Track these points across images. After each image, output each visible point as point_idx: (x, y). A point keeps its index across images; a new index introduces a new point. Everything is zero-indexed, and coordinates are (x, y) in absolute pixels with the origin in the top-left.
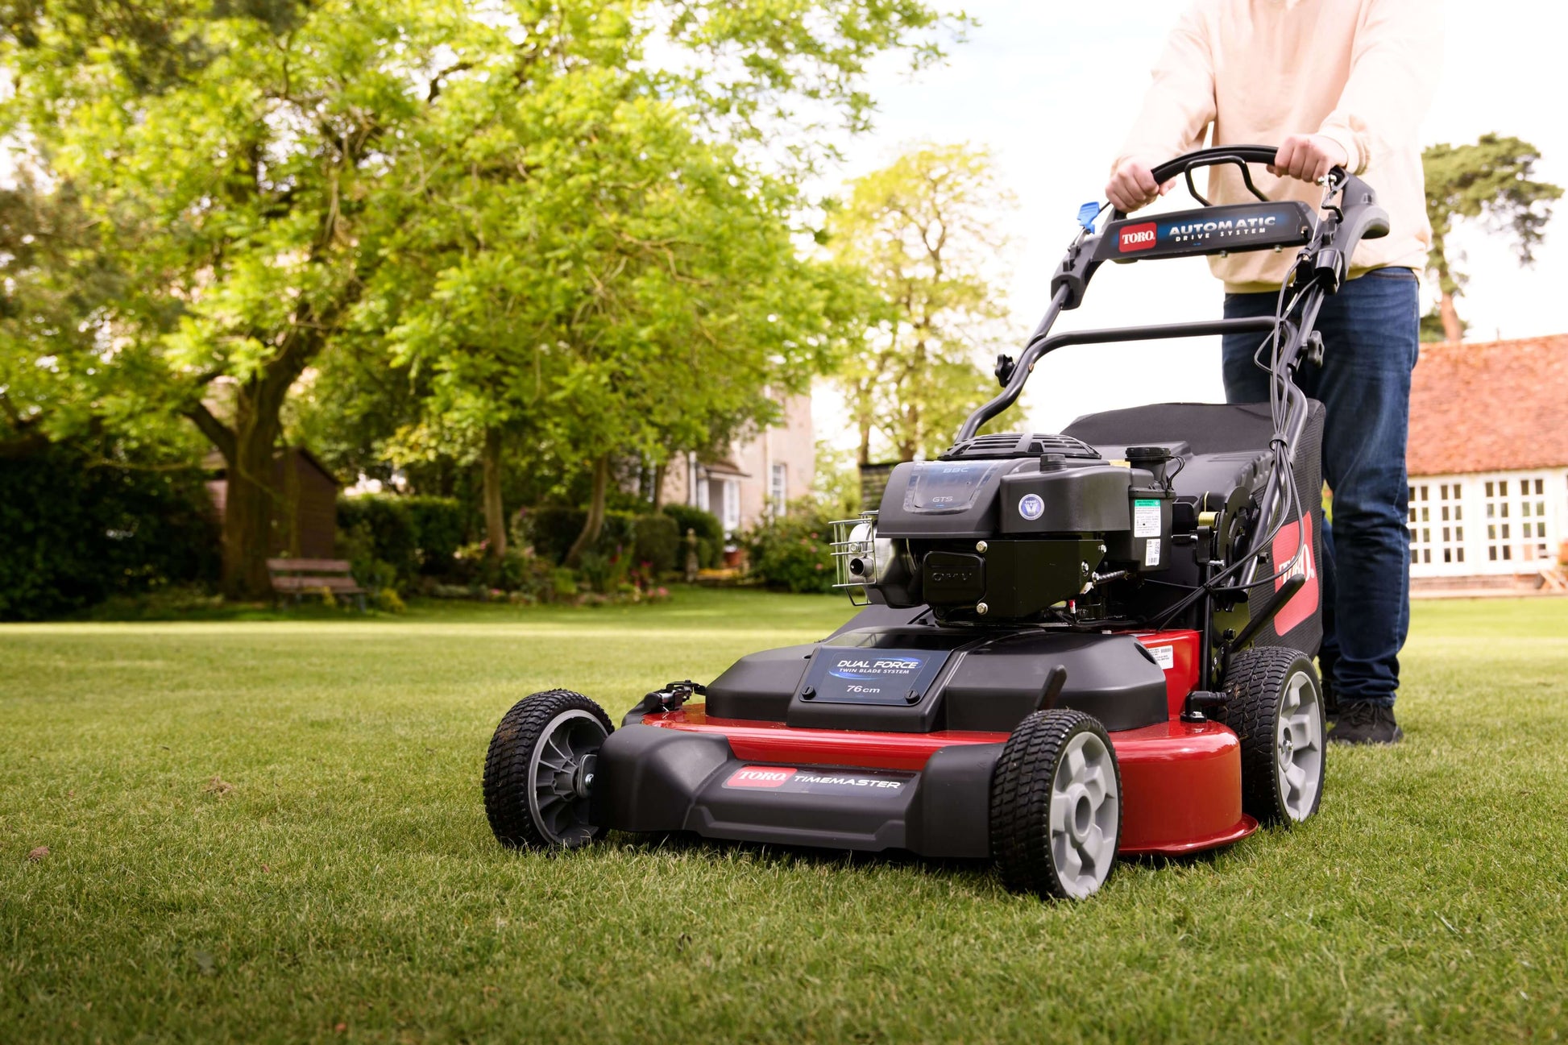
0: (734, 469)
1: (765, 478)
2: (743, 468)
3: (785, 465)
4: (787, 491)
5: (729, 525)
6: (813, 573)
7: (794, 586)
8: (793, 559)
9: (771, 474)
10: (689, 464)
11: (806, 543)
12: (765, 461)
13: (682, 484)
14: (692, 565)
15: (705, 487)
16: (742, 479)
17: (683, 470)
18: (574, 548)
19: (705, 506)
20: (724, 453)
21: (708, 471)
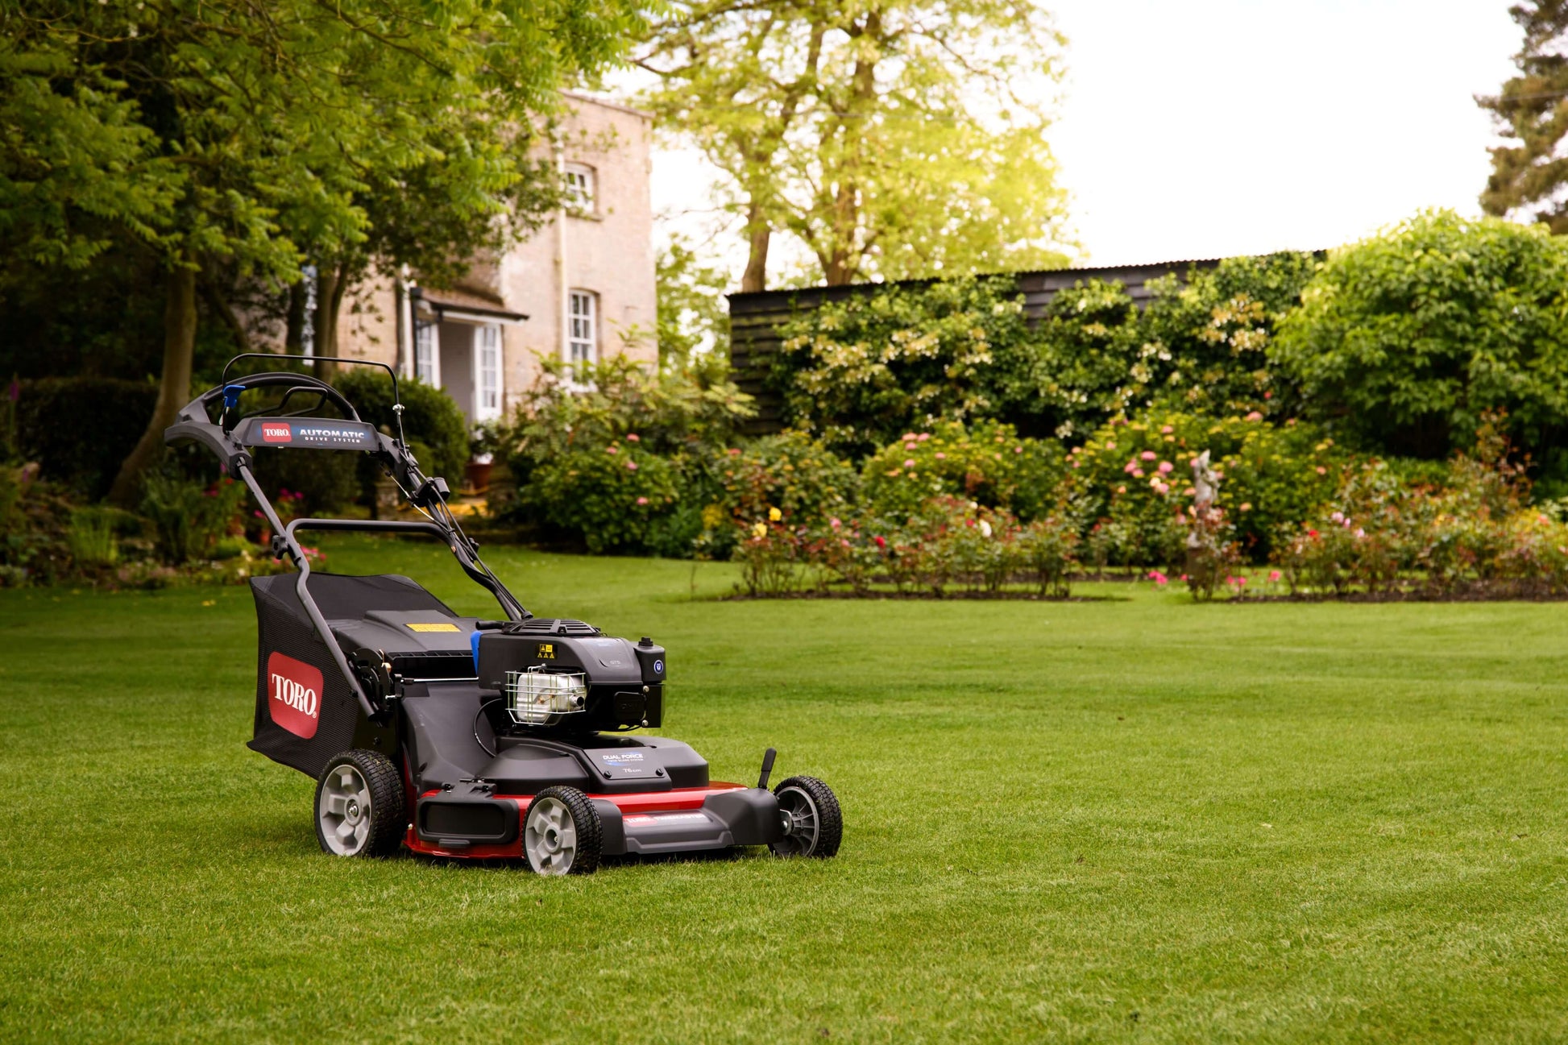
0: (492, 303)
1: (558, 322)
2: (512, 304)
3: (597, 295)
4: (600, 348)
5: (486, 413)
6: (630, 513)
7: (591, 539)
8: (591, 484)
9: (567, 315)
10: (398, 291)
11: (619, 455)
12: (558, 288)
13: (386, 332)
14: (388, 498)
15: (431, 339)
16: (508, 323)
17: (384, 301)
18: (129, 463)
19: (433, 378)
20: (462, 270)
21: (436, 307)
